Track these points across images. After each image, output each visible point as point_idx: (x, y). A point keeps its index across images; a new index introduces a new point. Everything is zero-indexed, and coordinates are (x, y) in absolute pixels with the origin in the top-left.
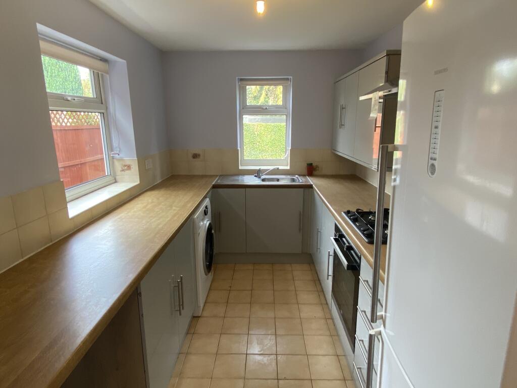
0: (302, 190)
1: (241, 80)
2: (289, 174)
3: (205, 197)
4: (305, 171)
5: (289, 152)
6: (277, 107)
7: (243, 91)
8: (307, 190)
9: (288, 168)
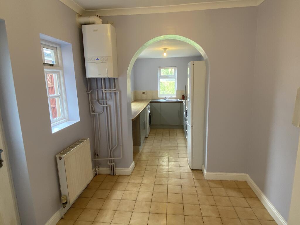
0: (179, 103)
1: (159, 67)
2: (176, 99)
3: (148, 105)
4: (182, 98)
5: (176, 91)
6: (172, 76)
7: (160, 70)
8: (181, 103)
9: (176, 97)
